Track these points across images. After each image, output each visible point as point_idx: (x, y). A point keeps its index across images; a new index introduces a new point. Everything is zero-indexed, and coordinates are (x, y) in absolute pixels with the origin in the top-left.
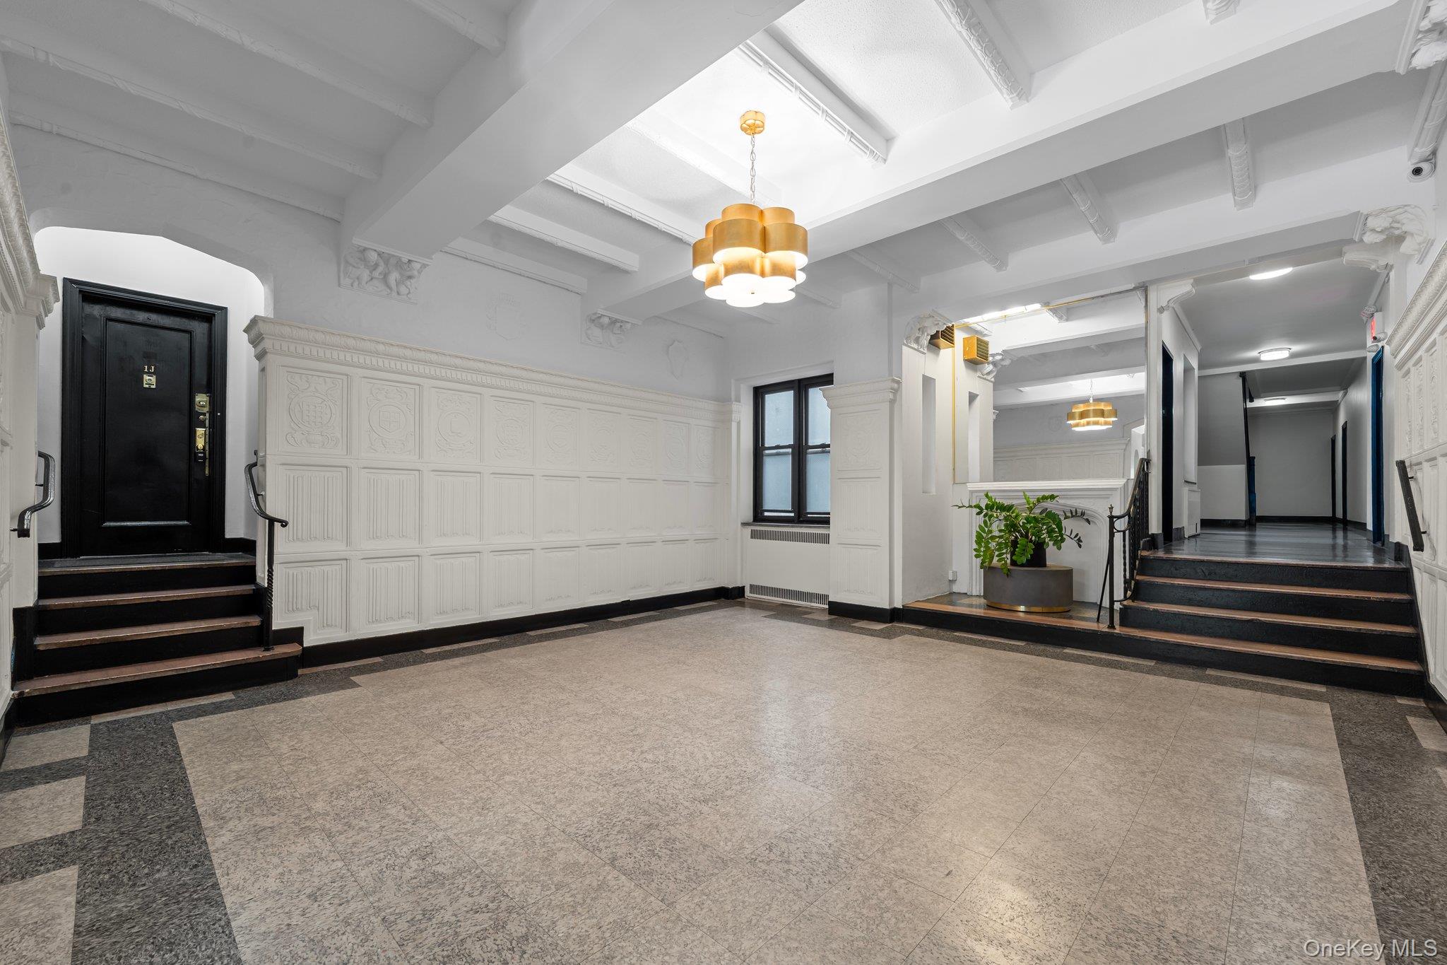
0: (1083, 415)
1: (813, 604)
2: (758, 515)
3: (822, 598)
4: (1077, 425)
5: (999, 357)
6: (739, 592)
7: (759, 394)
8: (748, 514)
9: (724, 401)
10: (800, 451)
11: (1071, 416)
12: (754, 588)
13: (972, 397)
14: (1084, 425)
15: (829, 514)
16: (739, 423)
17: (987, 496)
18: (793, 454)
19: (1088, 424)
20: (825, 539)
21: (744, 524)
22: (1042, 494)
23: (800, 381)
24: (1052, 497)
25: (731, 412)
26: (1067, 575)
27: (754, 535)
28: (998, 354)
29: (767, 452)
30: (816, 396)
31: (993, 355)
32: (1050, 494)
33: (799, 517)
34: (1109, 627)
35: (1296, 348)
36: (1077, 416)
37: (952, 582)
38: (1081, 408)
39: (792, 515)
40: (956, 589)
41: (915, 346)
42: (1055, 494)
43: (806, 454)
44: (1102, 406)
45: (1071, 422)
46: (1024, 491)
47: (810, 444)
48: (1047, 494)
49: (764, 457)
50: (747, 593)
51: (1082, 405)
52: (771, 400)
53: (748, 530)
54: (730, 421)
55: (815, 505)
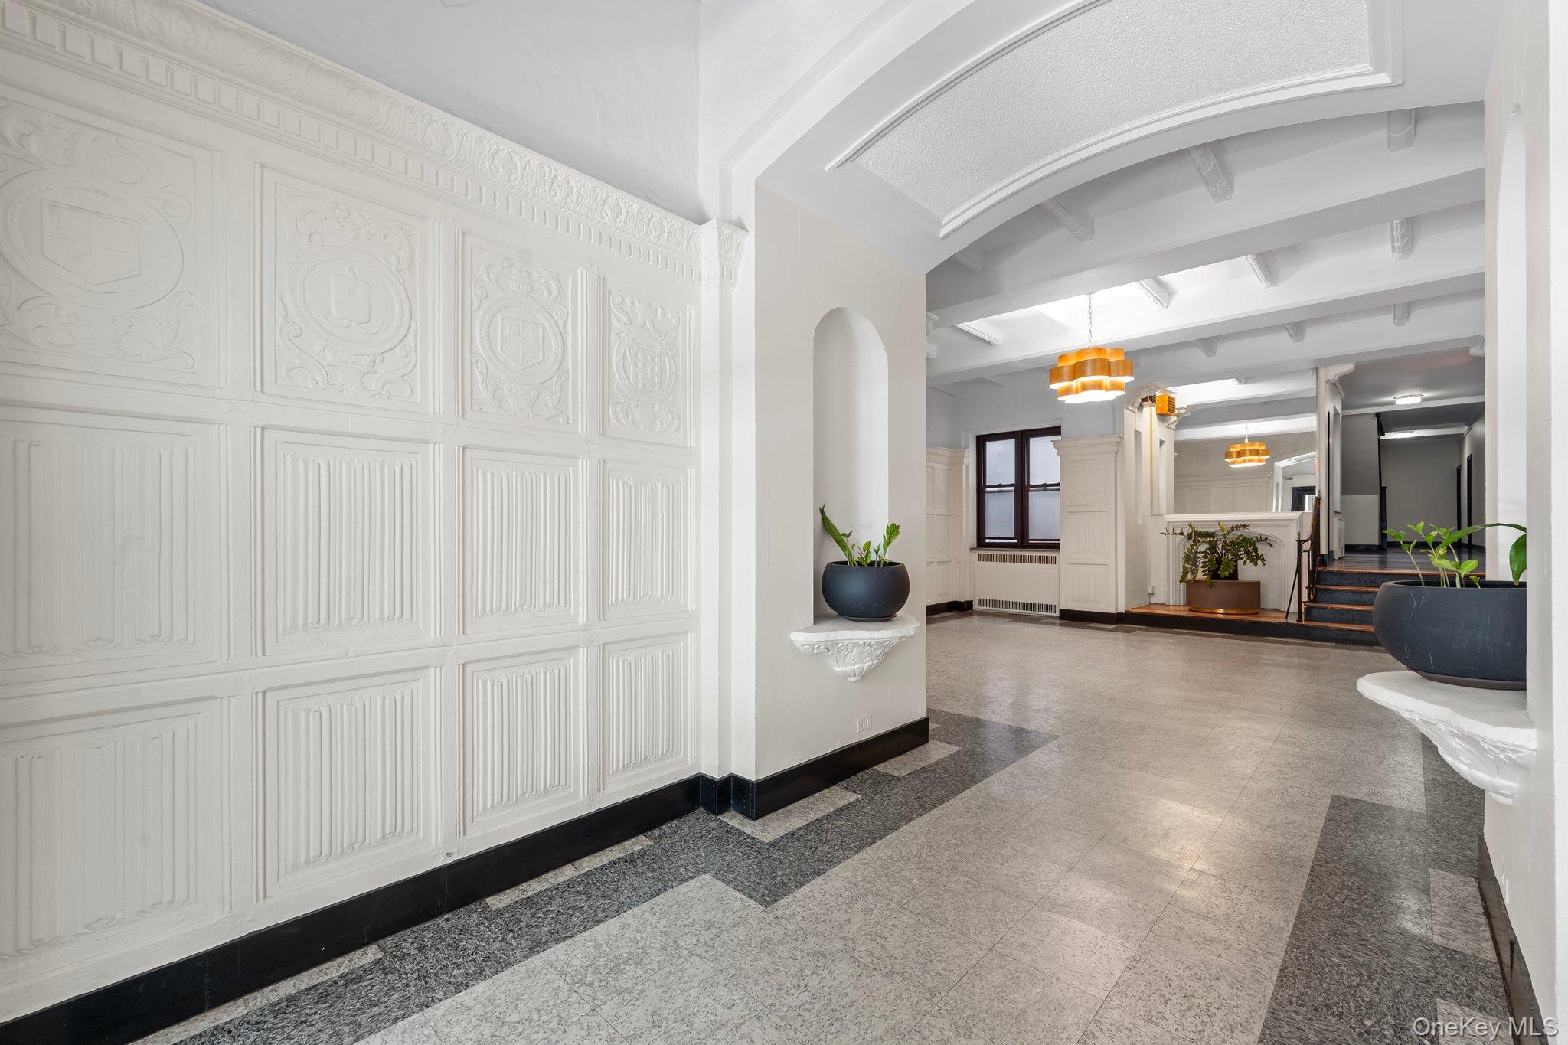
0: (1239, 454)
1: (1040, 613)
2: (981, 542)
3: (1051, 608)
4: (1234, 463)
5: (1183, 411)
6: (970, 604)
7: (981, 441)
8: (972, 540)
9: (956, 448)
10: (1022, 488)
11: (1228, 455)
12: (981, 602)
13: (1162, 443)
14: (1240, 463)
15: (1059, 540)
16: (967, 466)
17: (1190, 525)
18: (1015, 491)
19: (1244, 461)
20: (1053, 561)
21: (972, 549)
22: (1235, 524)
23: (1022, 432)
24: (1244, 526)
25: (963, 457)
26: (1255, 586)
27: (982, 558)
28: (1182, 408)
29: (988, 489)
30: (1036, 445)
31: (1179, 409)
32: (1242, 524)
33: (1022, 543)
34: (1297, 621)
35: (1426, 395)
36: (1235, 454)
37: (1151, 594)
38: (1238, 448)
39: (1016, 541)
40: (1154, 600)
41: (1131, 408)
42: (1246, 524)
43: (1029, 491)
44: (1256, 447)
45: (1229, 460)
46: (1219, 522)
47: (1032, 483)
48: (1239, 524)
49: (986, 494)
50: (976, 606)
51: (1238, 445)
52: (992, 447)
53: (976, 554)
54: (962, 463)
55: (1035, 533)
